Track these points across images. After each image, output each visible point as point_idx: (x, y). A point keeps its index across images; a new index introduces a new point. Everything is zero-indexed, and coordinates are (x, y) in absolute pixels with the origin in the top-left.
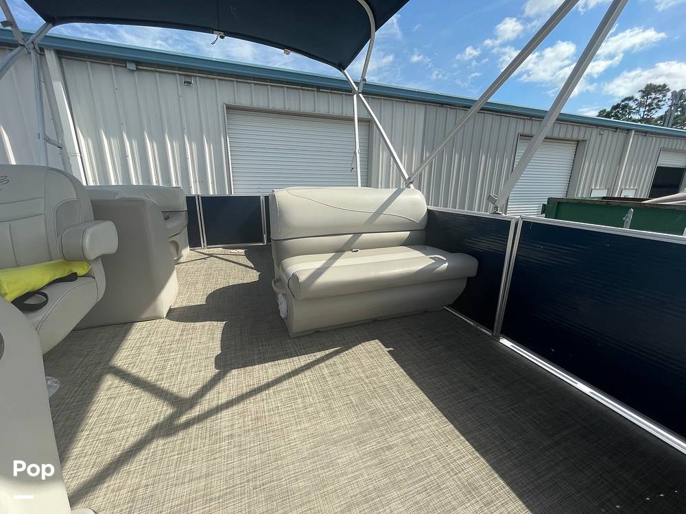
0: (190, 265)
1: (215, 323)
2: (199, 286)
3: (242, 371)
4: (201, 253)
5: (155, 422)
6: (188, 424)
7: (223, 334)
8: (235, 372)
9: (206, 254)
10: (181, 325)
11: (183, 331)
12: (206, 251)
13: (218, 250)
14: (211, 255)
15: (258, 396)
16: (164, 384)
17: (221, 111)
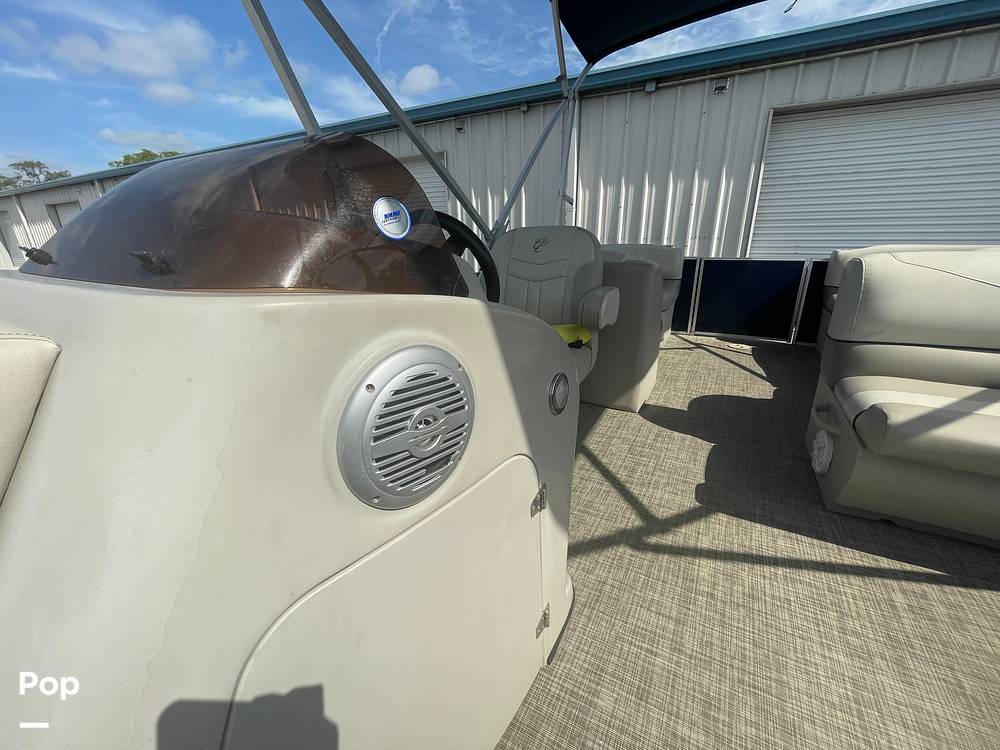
0: (670, 354)
1: (699, 441)
2: (681, 384)
3: (734, 521)
4: (686, 340)
5: (623, 526)
6: (658, 549)
7: (708, 459)
8: (722, 517)
9: (691, 343)
10: (656, 428)
11: (658, 435)
12: (692, 338)
13: (709, 340)
14: (698, 346)
15: (757, 567)
16: (635, 491)
17: (763, 118)
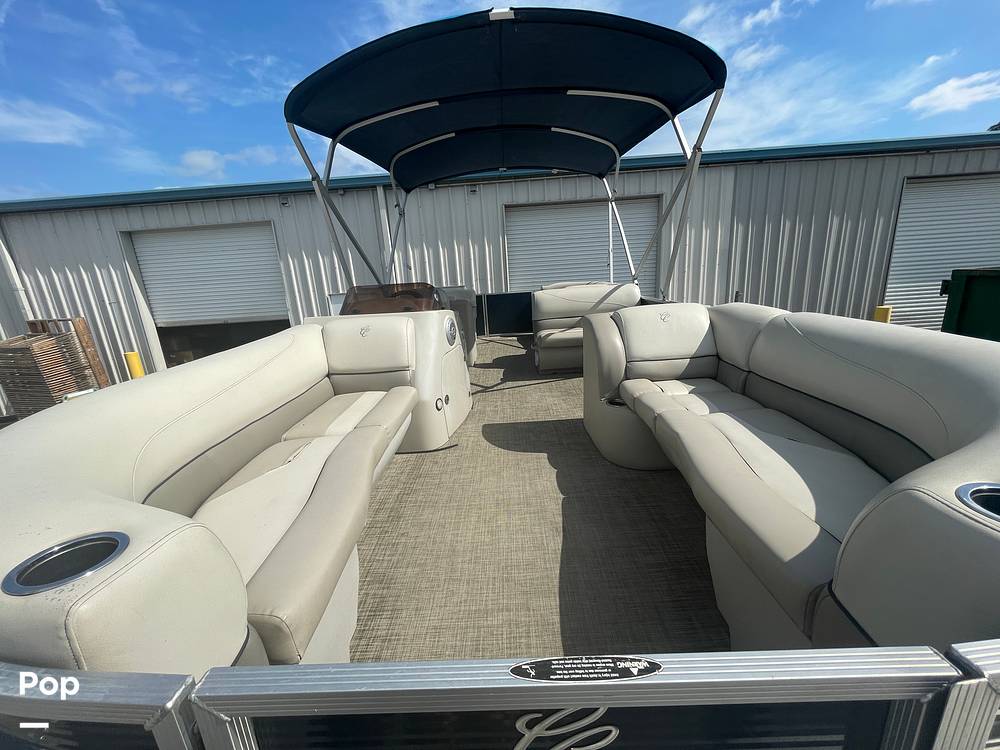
1: (499, 369)
4: (486, 339)
6: (492, 391)
7: (504, 372)
8: (509, 382)
12: (489, 338)
13: (497, 338)
14: (492, 341)
15: (517, 388)
17: (500, 210)
